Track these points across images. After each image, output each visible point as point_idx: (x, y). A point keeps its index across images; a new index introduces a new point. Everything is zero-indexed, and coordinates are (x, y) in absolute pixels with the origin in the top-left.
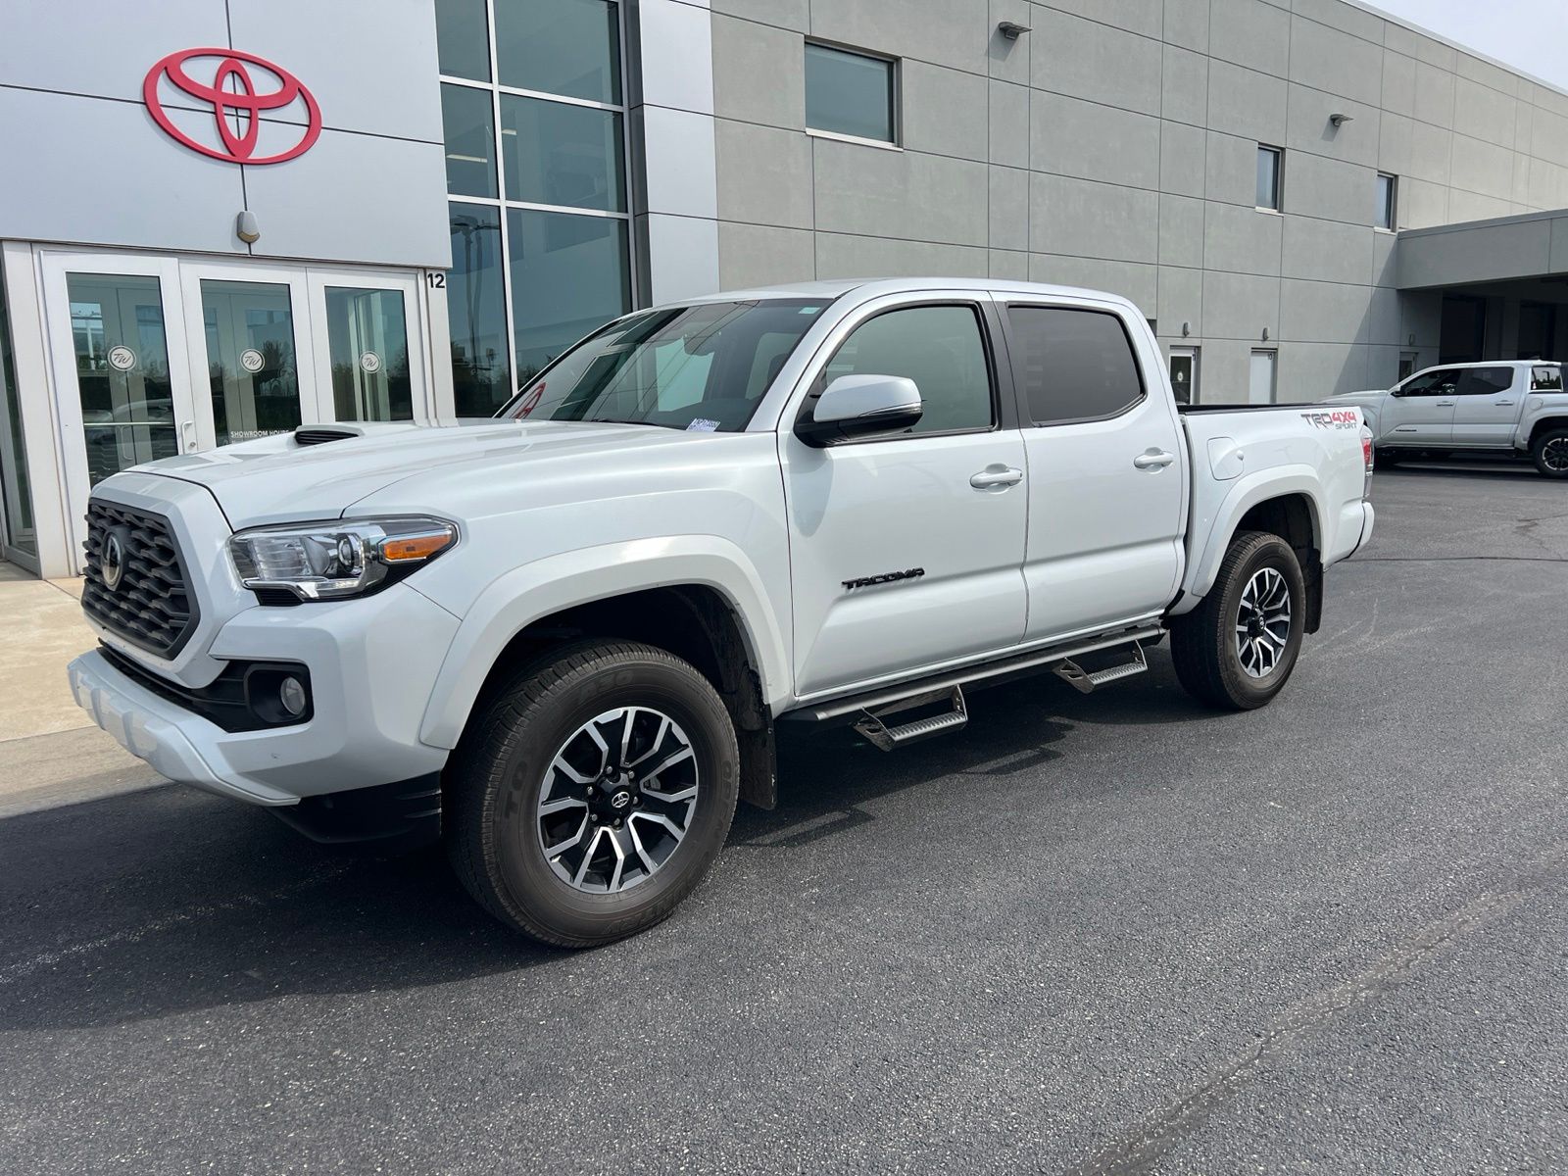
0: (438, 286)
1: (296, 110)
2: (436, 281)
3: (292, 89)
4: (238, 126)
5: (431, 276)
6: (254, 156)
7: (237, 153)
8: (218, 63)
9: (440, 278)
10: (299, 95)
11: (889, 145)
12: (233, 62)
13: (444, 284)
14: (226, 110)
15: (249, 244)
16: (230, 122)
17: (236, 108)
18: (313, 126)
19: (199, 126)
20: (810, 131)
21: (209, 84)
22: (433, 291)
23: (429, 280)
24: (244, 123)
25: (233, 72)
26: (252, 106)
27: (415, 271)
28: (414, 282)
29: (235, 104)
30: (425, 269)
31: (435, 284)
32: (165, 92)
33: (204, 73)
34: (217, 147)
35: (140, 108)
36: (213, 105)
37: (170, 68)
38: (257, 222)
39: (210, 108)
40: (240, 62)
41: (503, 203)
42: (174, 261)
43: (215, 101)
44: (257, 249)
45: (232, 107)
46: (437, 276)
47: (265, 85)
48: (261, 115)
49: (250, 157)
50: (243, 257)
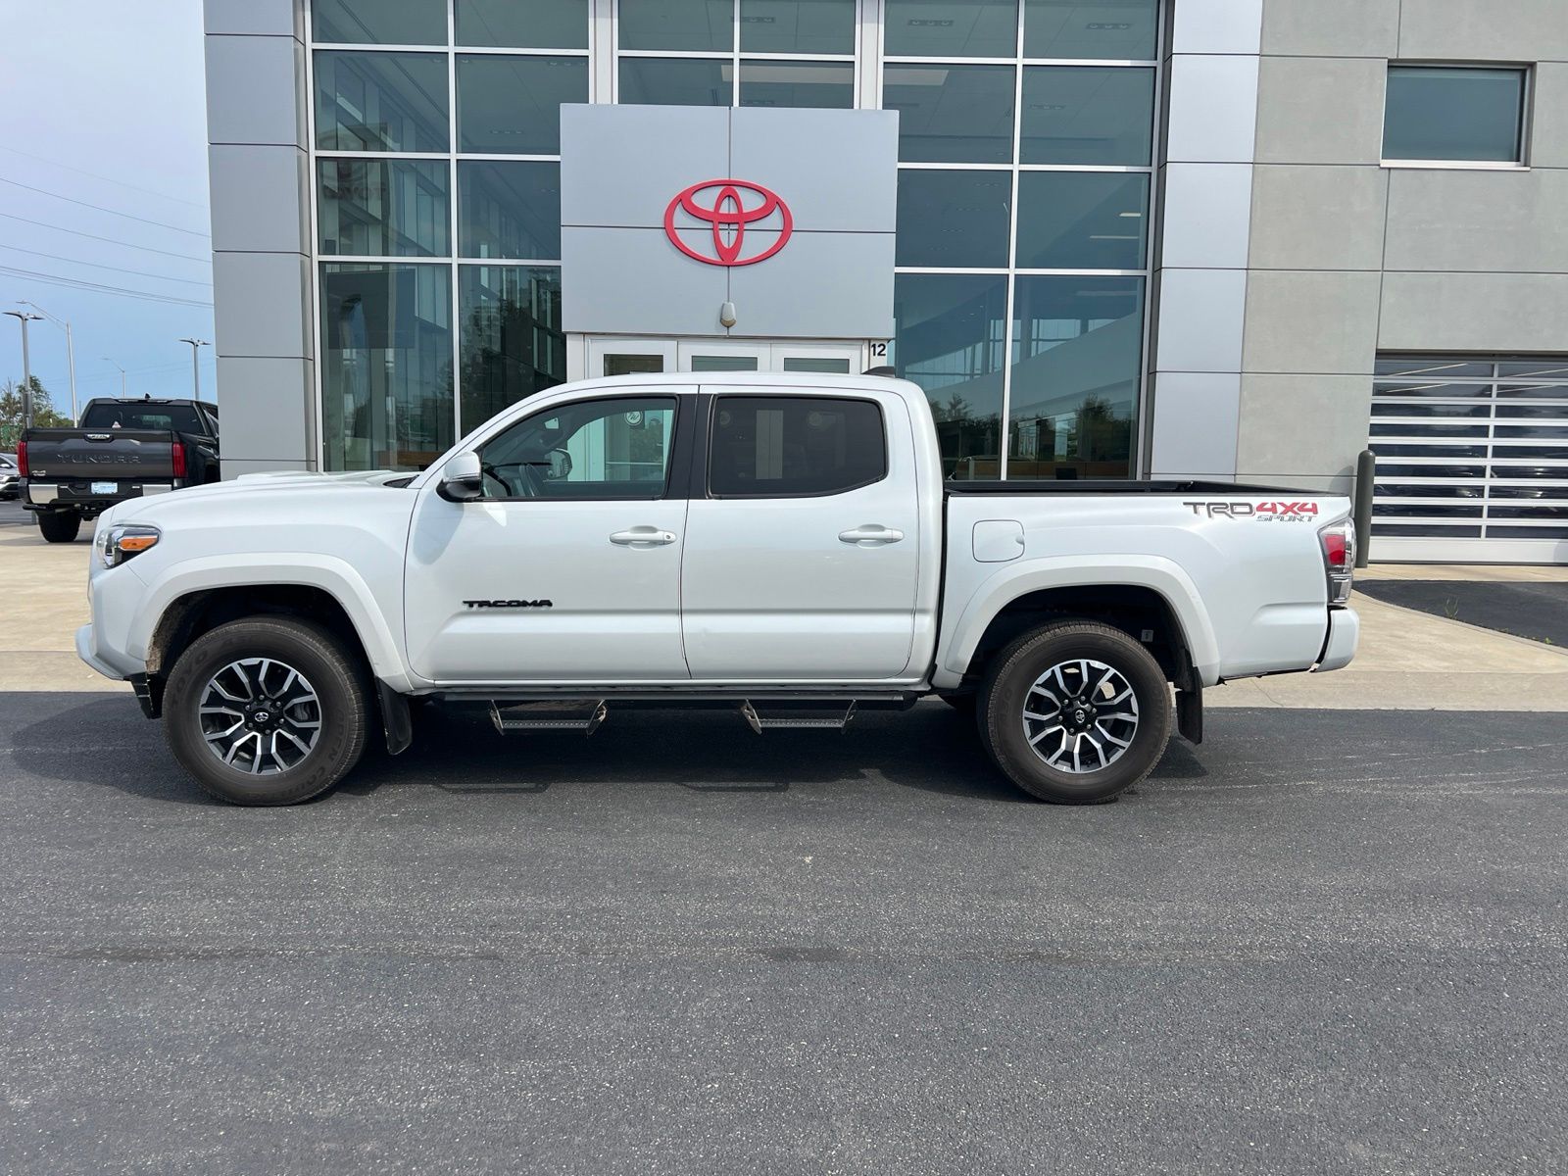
0: (879, 354)
1: (775, 220)
2: (878, 350)
3: (772, 202)
4: (728, 238)
5: (874, 346)
6: (739, 259)
7: (727, 258)
8: (718, 191)
9: (882, 347)
10: (777, 207)
12: (729, 189)
13: (885, 352)
14: (721, 226)
15: (728, 327)
16: (723, 235)
17: (729, 224)
18: (787, 231)
19: (700, 240)
21: (711, 208)
22: (875, 360)
23: (872, 349)
24: (734, 234)
25: (729, 196)
26: (741, 220)
27: (860, 342)
28: (858, 352)
29: (729, 220)
30: (869, 340)
31: (877, 353)
32: (681, 218)
33: (706, 201)
34: (713, 256)
35: (661, 232)
36: (711, 224)
37: (684, 200)
38: (733, 311)
39: (709, 225)
40: (735, 188)
42: (673, 343)
43: (715, 219)
44: (733, 332)
45: (726, 223)
46: (880, 346)
47: (751, 202)
48: (747, 226)
49: (737, 260)
50: (725, 338)
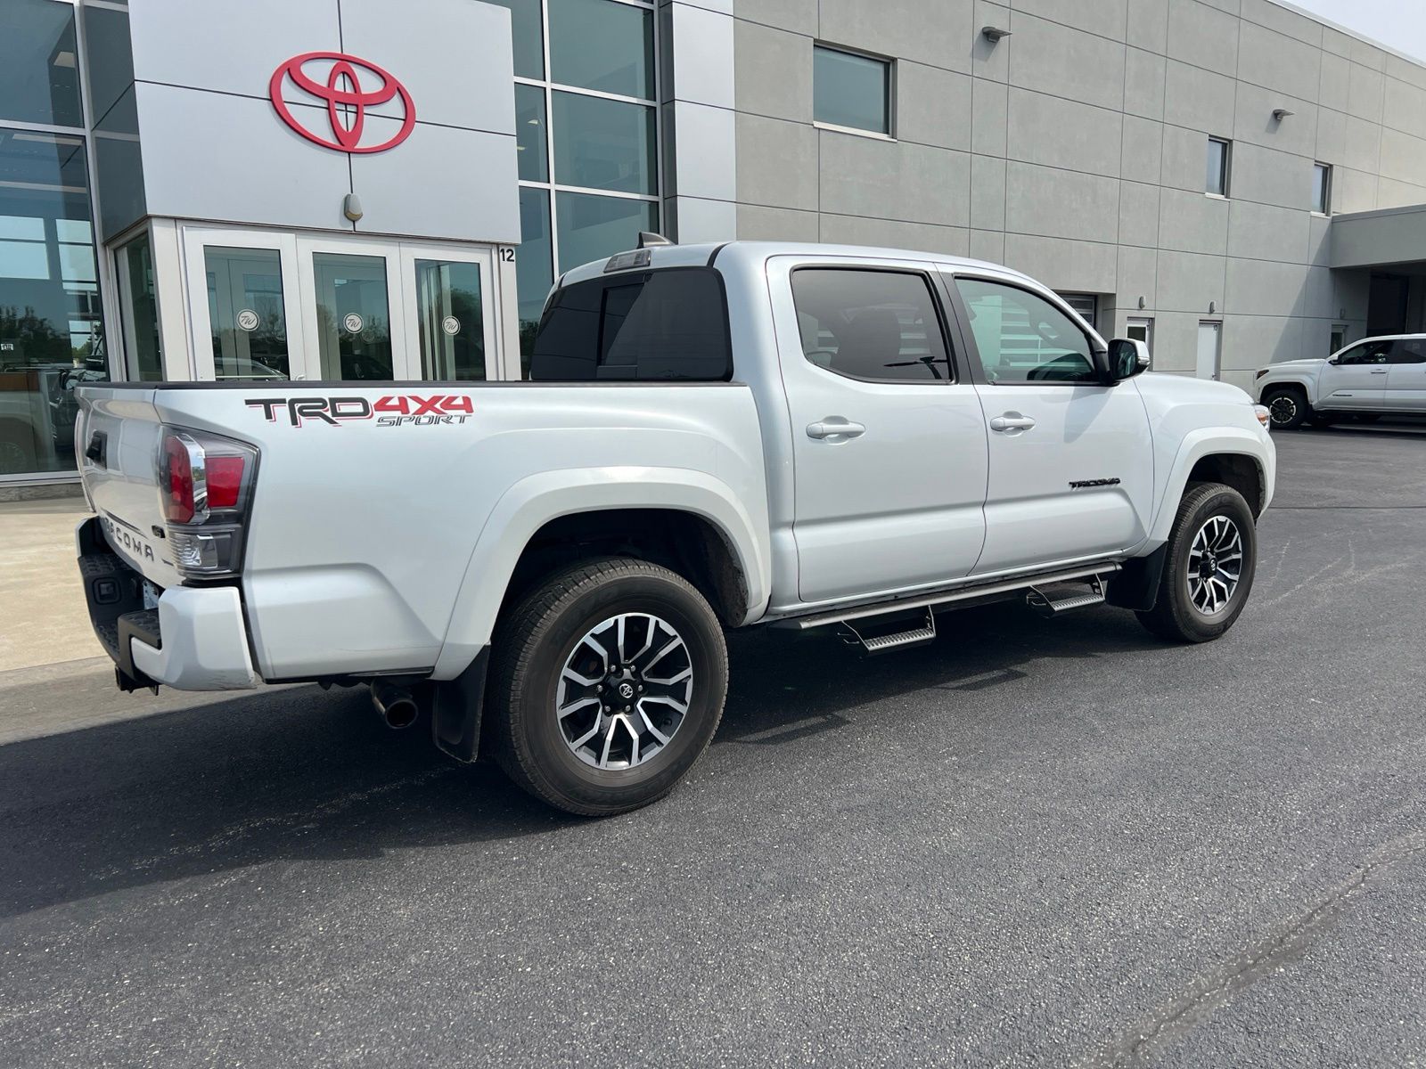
0: (508, 260)
1: (394, 106)
2: (507, 255)
3: (392, 87)
4: (346, 119)
5: (503, 250)
6: (360, 146)
7: (345, 143)
8: (331, 65)
9: (510, 253)
10: (397, 93)
11: (884, 137)
12: (344, 64)
13: (513, 258)
14: (338, 106)
15: (354, 222)
16: (341, 116)
17: (346, 105)
18: (409, 120)
19: (314, 119)
20: (817, 124)
21: (323, 83)
22: (504, 264)
23: (501, 254)
24: (352, 117)
25: (344, 73)
26: (359, 103)
27: (489, 246)
28: (488, 256)
29: (345, 101)
30: (498, 245)
31: (506, 257)
32: (288, 90)
33: (318, 73)
34: (329, 138)
35: (267, 105)
36: (326, 102)
37: (291, 70)
38: (362, 204)
39: (324, 104)
40: (350, 64)
41: (553, 187)
42: (290, 236)
43: (328, 97)
44: (360, 226)
45: (342, 103)
46: (508, 251)
47: (369, 84)
48: (366, 110)
49: (357, 147)
50: (349, 233)
